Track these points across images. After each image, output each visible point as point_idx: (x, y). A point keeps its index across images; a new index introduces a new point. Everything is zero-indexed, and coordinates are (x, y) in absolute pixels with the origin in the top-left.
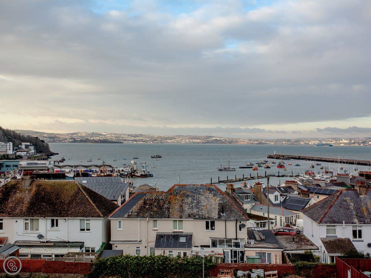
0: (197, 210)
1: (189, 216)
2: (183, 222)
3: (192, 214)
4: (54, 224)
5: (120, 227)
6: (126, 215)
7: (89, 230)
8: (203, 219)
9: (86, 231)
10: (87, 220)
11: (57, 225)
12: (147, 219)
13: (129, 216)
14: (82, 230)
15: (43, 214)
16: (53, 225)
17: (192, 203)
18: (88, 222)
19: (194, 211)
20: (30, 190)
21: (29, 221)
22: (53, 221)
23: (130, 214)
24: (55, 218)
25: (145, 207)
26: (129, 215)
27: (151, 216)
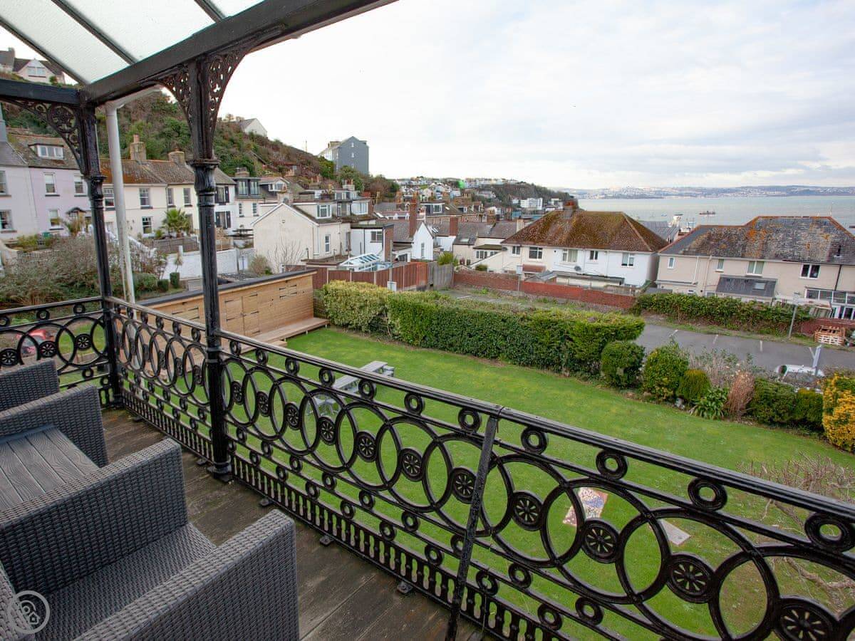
0: (791, 250)
1: (777, 257)
2: (765, 264)
3: (781, 254)
4: (593, 256)
5: (671, 265)
6: (681, 252)
7: (632, 265)
8: (799, 261)
9: (628, 266)
10: (631, 254)
11: (596, 258)
12: (711, 257)
13: (685, 253)
14: (623, 265)
15: (583, 246)
16: (592, 258)
17: (783, 240)
18: (632, 256)
19: (785, 251)
20: (570, 221)
21: (567, 252)
22: (592, 252)
23: (687, 250)
24: (595, 250)
25: (708, 243)
26: (684, 251)
27: (716, 254)
